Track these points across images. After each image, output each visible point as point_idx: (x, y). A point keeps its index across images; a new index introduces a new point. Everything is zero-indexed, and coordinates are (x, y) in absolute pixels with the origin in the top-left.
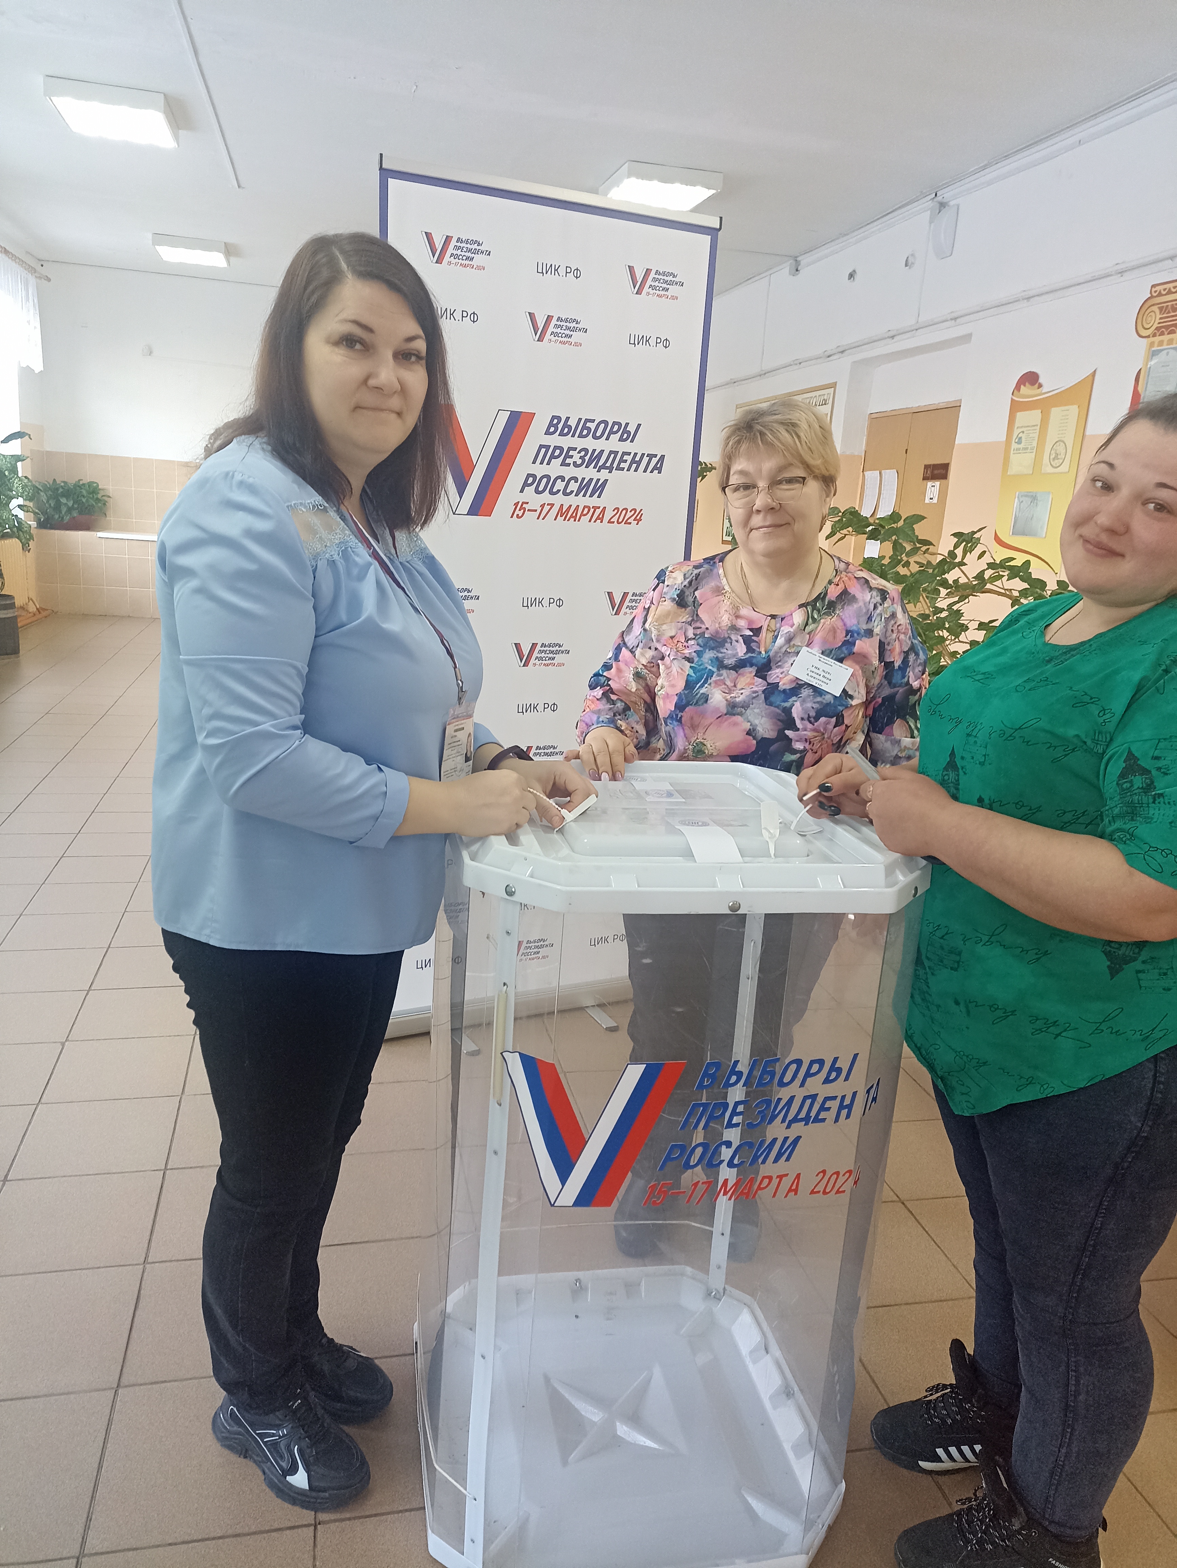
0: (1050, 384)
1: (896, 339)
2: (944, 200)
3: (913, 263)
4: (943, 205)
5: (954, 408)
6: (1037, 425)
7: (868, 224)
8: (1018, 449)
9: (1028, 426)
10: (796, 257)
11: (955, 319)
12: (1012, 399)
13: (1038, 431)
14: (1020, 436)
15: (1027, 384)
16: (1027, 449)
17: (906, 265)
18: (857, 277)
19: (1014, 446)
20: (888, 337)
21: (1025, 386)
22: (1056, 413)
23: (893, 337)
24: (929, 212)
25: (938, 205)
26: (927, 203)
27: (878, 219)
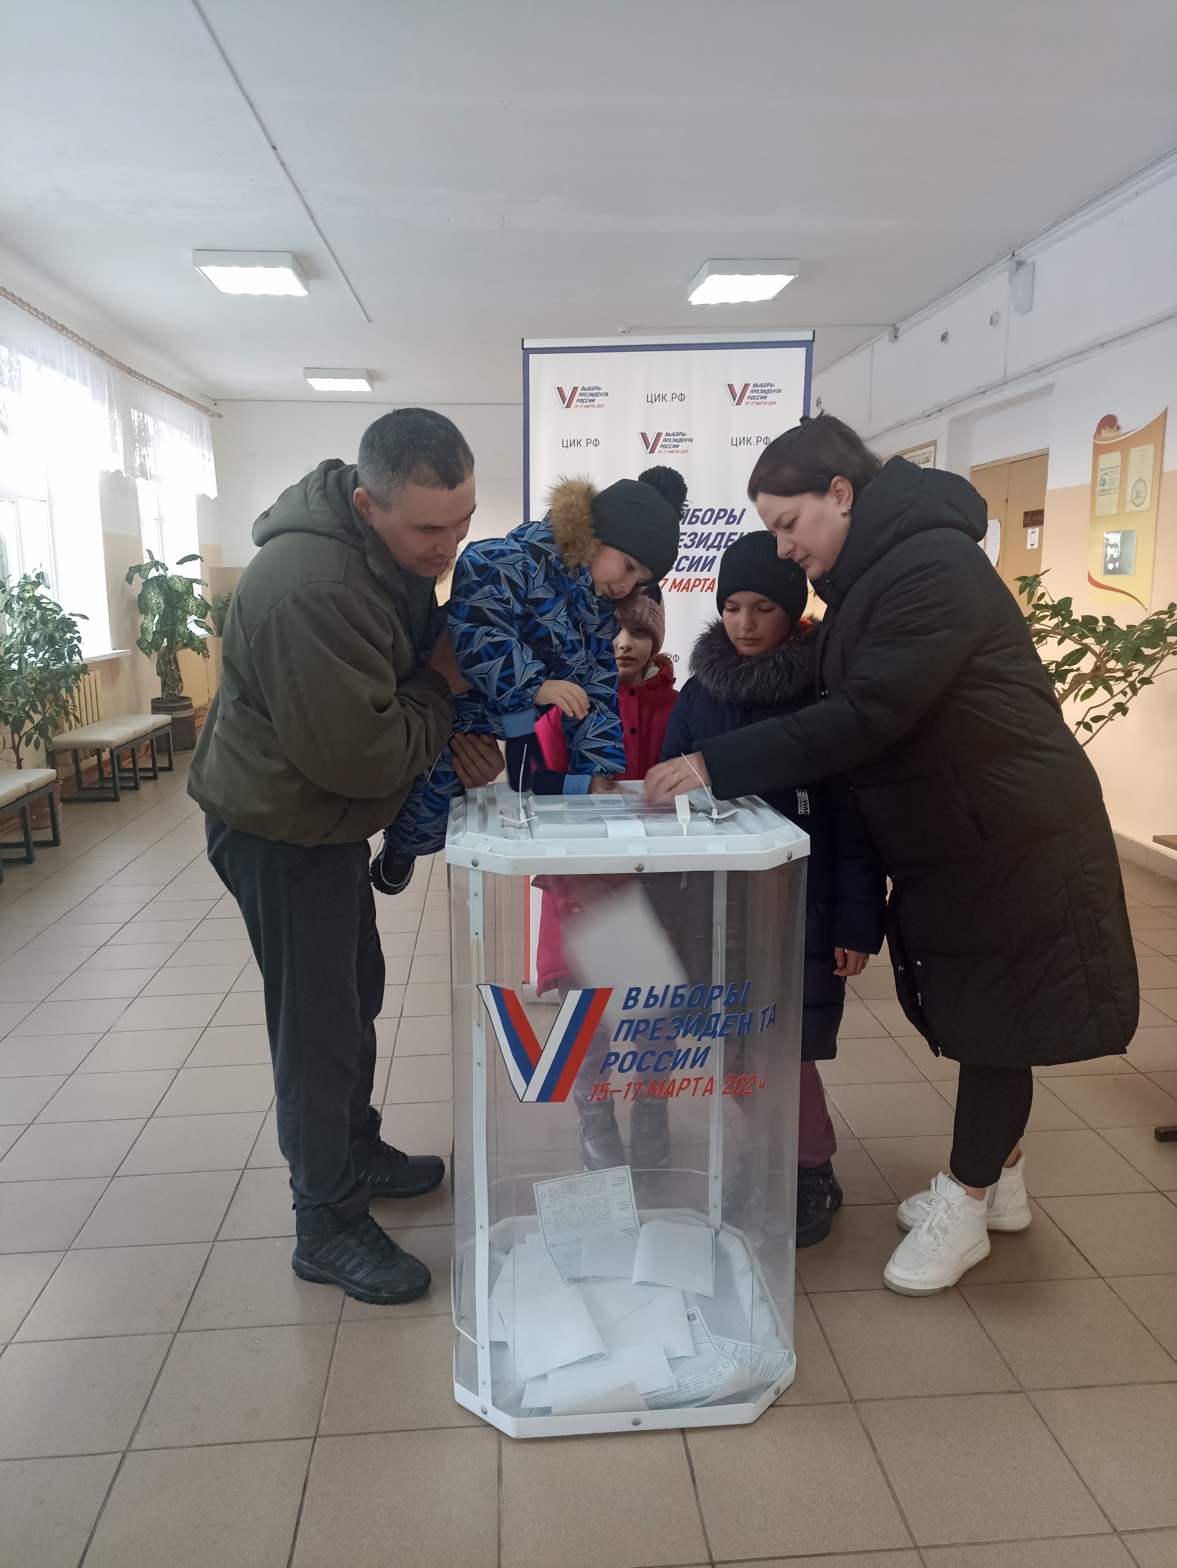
0: (1129, 424)
1: (987, 394)
2: (1022, 259)
3: (997, 321)
4: (1020, 264)
5: (1042, 457)
6: (1118, 466)
7: (957, 287)
8: (1103, 491)
9: (1110, 468)
10: (894, 325)
11: (1038, 370)
12: (1095, 444)
13: (1119, 472)
14: (1103, 478)
15: (1107, 427)
16: (1110, 490)
17: (991, 323)
18: (950, 338)
19: (1099, 488)
20: (980, 393)
21: (1104, 428)
22: (1135, 453)
23: (984, 393)
24: (1008, 272)
25: (1015, 265)
26: (1006, 264)
27: (965, 282)
